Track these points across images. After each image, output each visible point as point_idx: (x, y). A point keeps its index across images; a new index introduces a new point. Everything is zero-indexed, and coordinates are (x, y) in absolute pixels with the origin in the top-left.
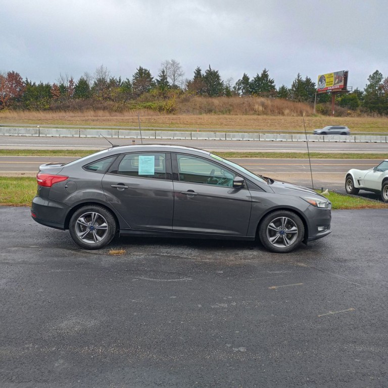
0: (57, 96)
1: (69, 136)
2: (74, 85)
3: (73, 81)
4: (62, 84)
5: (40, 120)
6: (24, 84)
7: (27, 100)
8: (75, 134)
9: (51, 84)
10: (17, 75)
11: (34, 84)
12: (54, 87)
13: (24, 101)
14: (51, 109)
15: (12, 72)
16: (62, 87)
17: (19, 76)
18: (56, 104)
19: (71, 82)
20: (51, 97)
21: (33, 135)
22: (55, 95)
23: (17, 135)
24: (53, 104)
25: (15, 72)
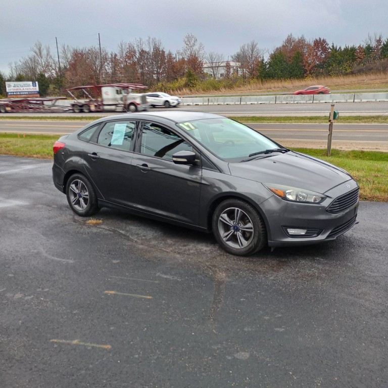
0: (361, 59)
1: (343, 101)
2: (382, 44)
3: (381, 40)
4: (369, 45)
5: (337, 85)
6: (330, 50)
7: (329, 66)
8: (349, 99)
9: (357, 46)
10: (324, 41)
11: (340, 48)
12: (359, 49)
13: (327, 67)
14: (352, 73)
15: (318, 39)
16: (369, 48)
17: (325, 42)
18: (358, 68)
19: (379, 41)
20: (354, 60)
21: (308, 102)
22: (358, 58)
23: (292, 102)
24: (356, 67)
25: (322, 39)
